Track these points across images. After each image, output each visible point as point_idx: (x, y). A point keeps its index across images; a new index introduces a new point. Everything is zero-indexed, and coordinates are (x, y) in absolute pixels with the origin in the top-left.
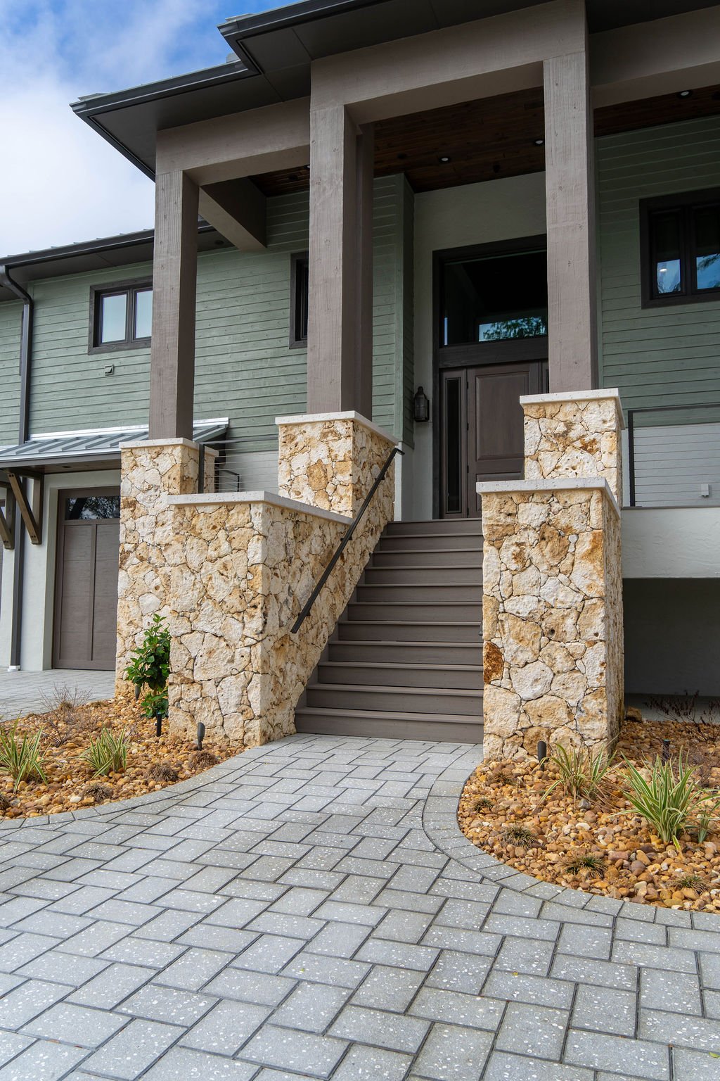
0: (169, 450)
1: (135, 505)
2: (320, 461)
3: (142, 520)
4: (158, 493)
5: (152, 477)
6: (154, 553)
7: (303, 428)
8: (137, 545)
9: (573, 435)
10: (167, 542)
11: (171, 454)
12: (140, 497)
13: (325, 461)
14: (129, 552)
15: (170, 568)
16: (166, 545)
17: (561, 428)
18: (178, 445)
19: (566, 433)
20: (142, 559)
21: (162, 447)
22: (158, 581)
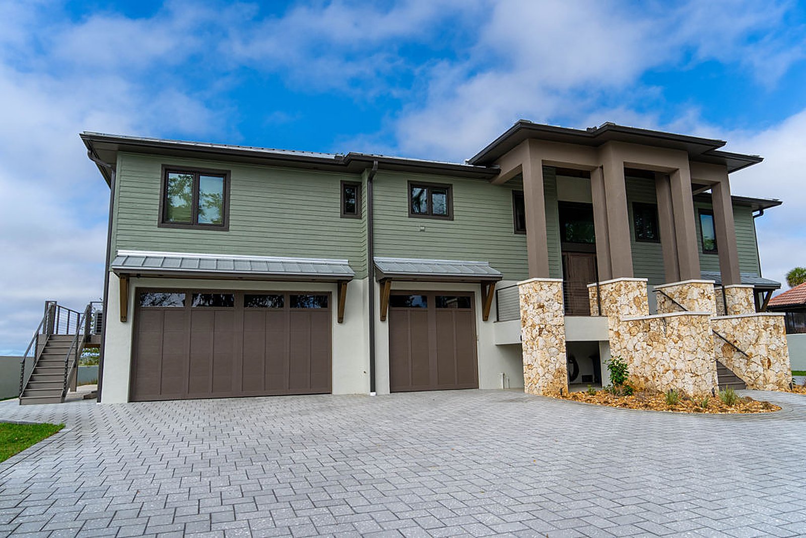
0: (556, 284)
1: (543, 307)
2: (637, 296)
3: (547, 314)
4: (553, 302)
5: (550, 295)
6: (554, 329)
7: (631, 283)
8: (546, 325)
9: (705, 294)
10: (560, 324)
11: (557, 286)
12: (546, 304)
13: (639, 296)
14: (543, 328)
15: (562, 336)
16: (559, 325)
17: (702, 291)
18: (560, 282)
19: (703, 293)
20: (549, 332)
21: (553, 282)
22: (557, 342)
